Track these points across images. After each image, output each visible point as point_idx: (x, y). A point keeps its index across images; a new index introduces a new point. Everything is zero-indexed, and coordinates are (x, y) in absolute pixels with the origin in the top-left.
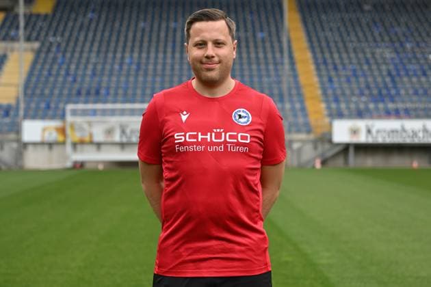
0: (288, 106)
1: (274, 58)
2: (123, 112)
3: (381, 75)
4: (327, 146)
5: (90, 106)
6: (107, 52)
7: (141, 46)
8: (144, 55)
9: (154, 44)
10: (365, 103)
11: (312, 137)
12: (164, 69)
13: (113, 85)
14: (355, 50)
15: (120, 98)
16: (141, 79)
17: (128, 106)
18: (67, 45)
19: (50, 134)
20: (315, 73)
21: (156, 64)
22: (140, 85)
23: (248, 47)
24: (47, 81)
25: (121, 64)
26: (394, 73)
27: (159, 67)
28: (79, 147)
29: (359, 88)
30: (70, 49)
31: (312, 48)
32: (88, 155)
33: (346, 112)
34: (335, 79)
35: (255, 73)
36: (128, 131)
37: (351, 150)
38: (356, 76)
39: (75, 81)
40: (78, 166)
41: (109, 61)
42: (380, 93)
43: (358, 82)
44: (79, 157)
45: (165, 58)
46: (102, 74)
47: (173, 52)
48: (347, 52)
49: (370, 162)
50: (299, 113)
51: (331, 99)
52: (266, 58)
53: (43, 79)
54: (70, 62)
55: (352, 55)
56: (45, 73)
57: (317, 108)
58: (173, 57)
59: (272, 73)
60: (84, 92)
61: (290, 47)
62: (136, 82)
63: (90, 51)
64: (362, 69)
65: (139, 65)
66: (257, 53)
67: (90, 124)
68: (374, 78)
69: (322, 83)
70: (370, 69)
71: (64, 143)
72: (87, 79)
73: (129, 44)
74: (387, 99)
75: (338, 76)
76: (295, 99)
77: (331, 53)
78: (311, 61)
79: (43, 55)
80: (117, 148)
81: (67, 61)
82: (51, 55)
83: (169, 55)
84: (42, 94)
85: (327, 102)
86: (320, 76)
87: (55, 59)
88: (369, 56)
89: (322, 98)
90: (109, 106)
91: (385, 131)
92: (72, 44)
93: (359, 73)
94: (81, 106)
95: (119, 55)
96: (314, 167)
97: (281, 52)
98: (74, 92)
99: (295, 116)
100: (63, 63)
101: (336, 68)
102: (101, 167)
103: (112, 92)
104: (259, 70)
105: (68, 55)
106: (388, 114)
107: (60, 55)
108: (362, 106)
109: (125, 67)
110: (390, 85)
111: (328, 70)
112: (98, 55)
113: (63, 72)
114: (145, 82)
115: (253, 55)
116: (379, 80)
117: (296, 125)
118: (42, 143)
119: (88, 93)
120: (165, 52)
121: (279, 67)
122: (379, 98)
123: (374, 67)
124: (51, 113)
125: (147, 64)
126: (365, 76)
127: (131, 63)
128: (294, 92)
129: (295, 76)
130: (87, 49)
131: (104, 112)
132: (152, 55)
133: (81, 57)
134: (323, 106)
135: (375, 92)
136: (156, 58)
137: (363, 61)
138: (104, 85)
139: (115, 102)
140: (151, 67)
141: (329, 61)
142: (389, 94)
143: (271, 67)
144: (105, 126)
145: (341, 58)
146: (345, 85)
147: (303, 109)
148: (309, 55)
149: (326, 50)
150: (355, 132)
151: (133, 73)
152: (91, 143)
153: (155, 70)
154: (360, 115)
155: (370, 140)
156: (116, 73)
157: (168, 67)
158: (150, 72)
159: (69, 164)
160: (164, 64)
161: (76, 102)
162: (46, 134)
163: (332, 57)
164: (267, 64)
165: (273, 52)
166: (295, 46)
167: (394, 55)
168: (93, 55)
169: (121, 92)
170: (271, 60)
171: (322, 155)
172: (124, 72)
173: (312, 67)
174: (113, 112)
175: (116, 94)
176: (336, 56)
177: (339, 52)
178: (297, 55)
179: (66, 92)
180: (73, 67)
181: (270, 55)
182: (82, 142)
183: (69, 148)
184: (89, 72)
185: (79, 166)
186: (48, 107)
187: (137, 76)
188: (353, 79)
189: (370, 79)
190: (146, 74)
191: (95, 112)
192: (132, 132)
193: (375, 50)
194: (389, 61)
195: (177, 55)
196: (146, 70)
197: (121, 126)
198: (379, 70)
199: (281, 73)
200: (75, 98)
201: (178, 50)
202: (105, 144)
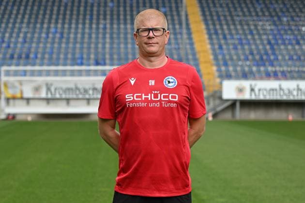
1: (174, 29)
2: (48, 73)
3: (263, 44)
4: (217, 102)
5: (21, 68)
6: (36, 23)
7: (64, 19)
8: (66, 26)
9: (74, 17)
10: (249, 66)
12: (83, 38)
13: (40, 50)
14: (241, 24)
15: (46, 61)
17: (53, 68)
18: (3, 17)
20: (208, 41)
21: (76, 33)
22: (63, 50)
25: (48, 33)
26: (273, 42)
27: (79, 36)
28: (11, 102)
29: (244, 54)
30: (5, 21)
31: (205, 20)
32: (19, 109)
33: (233, 74)
34: (224, 47)
36: (53, 89)
37: (238, 105)
38: (242, 44)
39: (9, 47)
40: (10, 117)
41: (37, 30)
42: (262, 59)
43: (243, 49)
44: (11, 110)
45: (84, 28)
46: (32, 42)
47: (91, 24)
48: (234, 24)
49: (253, 115)
51: (221, 63)
54: (5, 31)
55: (239, 27)
57: (209, 71)
58: (91, 28)
59: (173, 41)
60: (16, 56)
61: (187, 20)
62: (60, 48)
63: (22, 22)
64: (247, 39)
65: (62, 34)
67: (21, 83)
68: (256, 44)
69: (214, 50)
70: (254, 39)
72: (19, 45)
73: (54, 17)
74: (267, 64)
75: (227, 44)
76: (192, 62)
77: (221, 25)
78: (205, 31)
80: (44, 103)
81: (2, 30)
83: (87, 26)
85: (218, 65)
86: (212, 44)
88: (252, 27)
89: (213, 62)
90: (37, 68)
91: (266, 90)
92: (6, 16)
93: (244, 41)
94: (13, 68)
95: (45, 26)
96: (207, 119)
97: (180, 24)
98: (8, 56)
101: (225, 38)
102: (29, 118)
103: (39, 56)
105: (3, 25)
106: (268, 76)
108: (246, 69)
109: (51, 35)
110: (270, 52)
111: (218, 39)
112: (28, 27)
114: (67, 48)
116: (261, 47)
119: (20, 57)
120: (84, 24)
121: (179, 36)
122: (261, 62)
123: (256, 37)
125: (69, 33)
126: (249, 44)
127: (56, 32)
128: (190, 57)
129: (192, 44)
130: (19, 21)
131: (33, 73)
132: (73, 26)
133: (14, 27)
134: (215, 68)
135: (257, 57)
136: (77, 28)
137: (247, 32)
138: (33, 50)
139: (41, 65)
140: (72, 36)
141: (220, 32)
142: (269, 60)
143: (172, 36)
144: (34, 85)
145: (229, 29)
146: (233, 52)
148: (203, 27)
149: (217, 22)
150: (241, 90)
151: (57, 40)
152: (22, 98)
153: (75, 38)
154: (245, 76)
155: (253, 97)
156: (42, 40)
157: (86, 36)
158: (72, 40)
159: (3, 117)
160: (83, 34)
161: (10, 65)
163: (222, 29)
165: (173, 24)
166: (191, 19)
167: (273, 27)
168: (24, 25)
169: (47, 56)
170: (171, 31)
171: (214, 109)
172: (50, 40)
173: (206, 36)
174: (40, 74)
175: (43, 58)
176: (225, 27)
177: (228, 24)
178: (193, 27)
179: (1, 56)
180: (7, 35)
181: (170, 26)
182: (14, 98)
183: (3, 102)
184: (20, 40)
185: (12, 117)
187: (60, 43)
188: (239, 47)
189: (253, 47)
190: (68, 43)
191: (25, 73)
192: (56, 89)
193: (257, 23)
194: (268, 32)
195: (94, 26)
196: (68, 38)
197: (47, 85)
198: (261, 39)
199: (180, 41)
200: (9, 62)
201: (94, 21)
202: (33, 99)
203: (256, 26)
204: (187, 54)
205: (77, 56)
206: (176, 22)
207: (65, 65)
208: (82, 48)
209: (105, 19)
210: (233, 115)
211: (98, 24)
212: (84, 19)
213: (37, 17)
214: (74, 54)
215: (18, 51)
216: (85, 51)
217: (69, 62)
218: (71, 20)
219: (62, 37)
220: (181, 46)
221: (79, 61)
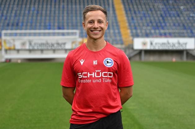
0: (112, 31)
2: (30, 34)
3: (158, 17)
4: (131, 51)
5: (14, 31)
6: (22, 4)
7: (39, 2)
8: (41, 6)
10: (150, 30)
11: (123, 46)
12: (50, 13)
13: (25, 21)
14: (145, 5)
15: (28, 27)
17: (33, 31)
20: (125, 15)
21: (46, 11)
22: (39, 21)
25: (29, 11)
26: (164, 15)
27: (48, 12)
28: (8, 52)
29: (147, 22)
30: (3, 3)
31: (124, 3)
32: (13, 56)
33: (140, 34)
34: (135, 18)
36: (33, 44)
37: (143, 53)
39: (6, 19)
41: (23, 9)
42: (157, 25)
43: (146, 19)
44: (8, 56)
45: (51, 7)
46: (20, 16)
47: (55, 5)
49: (152, 58)
50: (117, 35)
51: (133, 27)
54: (4, 10)
55: (143, 7)
57: (126, 32)
58: (55, 7)
60: (11, 24)
62: (37, 19)
63: (14, 4)
64: (148, 13)
65: (38, 11)
67: (14, 40)
68: (154, 17)
69: (128, 20)
70: (153, 14)
71: (1, 50)
72: (12, 18)
73: (33, 1)
74: (160, 28)
75: (136, 16)
77: (133, 5)
78: (123, 9)
80: (28, 52)
81: (2, 9)
83: (53, 6)
85: (131, 29)
86: (127, 16)
88: (151, 7)
89: (128, 27)
90: (23, 31)
91: (159, 44)
93: (147, 15)
94: (9, 31)
95: (28, 6)
97: (109, 5)
98: (6, 24)
99: (115, 36)
101: (135, 13)
102: (19, 61)
103: (25, 24)
105: (3, 6)
106: (161, 35)
108: (148, 31)
109: (31, 12)
110: (162, 21)
111: (131, 13)
112: (17, 7)
114: (41, 19)
116: (156, 18)
117: (116, 40)
119: (13, 25)
120: (51, 5)
122: (157, 27)
123: (154, 12)
125: (42, 10)
126: (149, 16)
127: (34, 10)
128: (115, 24)
129: (115, 17)
130: (12, 3)
131: (21, 34)
132: (45, 6)
133: (9, 7)
134: (129, 31)
135: (154, 24)
136: (47, 7)
137: (148, 9)
138: (21, 21)
139: (26, 29)
140: (44, 12)
141: (132, 9)
142: (161, 26)
144: (21, 41)
145: (138, 8)
146: (140, 21)
147: (119, 33)
148: (122, 6)
149: (130, 4)
150: (144, 44)
151: (35, 15)
152: (14, 49)
153: (46, 13)
154: (147, 35)
155: (152, 48)
156: (26, 15)
157: (53, 12)
158: (44, 15)
159: (3, 60)
160: (51, 11)
161: (7, 29)
163: (133, 7)
165: (104, 5)
166: (115, 3)
167: (164, 7)
168: (15, 6)
169: (29, 24)
171: (129, 55)
172: (31, 15)
173: (124, 12)
174: (25, 34)
175: (27, 25)
176: (135, 7)
177: (137, 5)
178: (116, 6)
179: (1, 24)
180: (5, 12)
182: (10, 49)
183: (3, 52)
184: (13, 15)
185: (8, 61)
187: (37, 16)
188: (144, 18)
189: (152, 18)
190: (41, 16)
191: (16, 34)
192: (35, 44)
193: (154, 4)
194: (161, 10)
195: (57, 6)
196: (42, 14)
197: (29, 41)
198: (157, 14)
201: (57, 3)
202: (22, 50)
205: (47, 24)
206: (106, 4)
207: (40, 29)
208: (50, 19)
209: (63, 2)
210: (140, 58)
211: (59, 5)
212: (51, 2)
213: (23, 1)
214: (45, 23)
215: (12, 21)
216: (52, 21)
217: (42, 27)
218: (43, 2)
221: (48, 27)
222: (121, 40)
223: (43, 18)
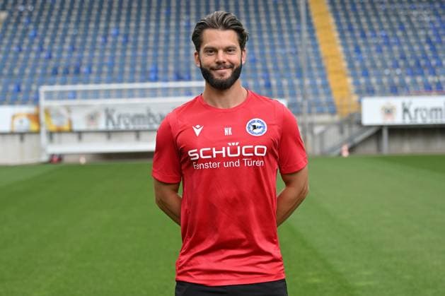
0: (307, 82)
1: (289, 25)
2: (108, 94)
3: (420, 44)
4: (355, 129)
5: (69, 87)
6: (88, 21)
7: (129, 14)
8: (133, 25)
9: (144, 11)
10: (400, 76)
11: (337, 118)
12: (157, 41)
13: (96, 61)
14: (387, 15)
15: (104, 77)
16: (129, 53)
17: (114, 86)
18: (40, 14)
19: (21, 121)
20: (338, 41)
21: (147, 35)
22: (128, 61)
23: (257, 12)
24: (16, 59)
25: (105, 37)
26: (434, 39)
27: (151, 39)
28: (56, 137)
29: (393, 59)
30: (43, 20)
31: (335, 12)
32: (68, 147)
33: (377, 88)
34: (363, 49)
35: (267, 43)
36: (115, 117)
37: (385, 133)
38: (388, 44)
39: (50, 57)
40: (55, 159)
41: (91, 32)
42: (418, 64)
43: (391, 51)
44: (56, 149)
45: (158, 28)
46: (83, 49)
47: (168, 20)
48: (377, 15)
49: (408, 147)
50: (321, 91)
51: (359, 72)
52: (279, 25)
53: (11, 56)
54: (44, 35)
55: (384, 19)
56: (14, 48)
57: (342, 84)
58: (168, 27)
59: (288, 43)
60: (61, 70)
61: (308, 11)
62: (124, 57)
63: (68, 21)
64: (396, 37)
65: (126, 36)
66: (268, 19)
67: (69, 109)
68: (410, 45)
69: (347, 53)
70: (406, 37)
71: (38, 132)
72: (65, 55)
73: (115, 12)
74: (426, 71)
75: (367, 45)
76: (316, 73)
77: (357, 16)
78: (334, 27)
79: (11, 27)
80: (104, 137)
81: (40, 33)
82: (21, 27)
83: (163, 24)
84: (11, 74)
85: (354, 76)
86: (345, 45)
87: (25, 32)
88: (403, 19)
89: (348, 72)
90: (91, 87)
91: (425, 110)
92: (45, 13)
93: (392, 40)
94: (57, 88)
95: (102, 25)
96: (340, 154)
97: (298, 17)
98: (50, 70)
99: (316, 93)
100: (35, 35)
101: (364, 36)
102: (83, 160)
103: (95, 69)
104: (272, 40)
105: (41, 26)
106: (428, 89)
107: (31, 27)
108: (396, 80)
109: (110, 39)
110: (430, 54)
111: (354, 38)
112: (77, 27)
113: (35, 47)
114: (134, 57)
115: (263, 22)
116: (416, 48)
117: (318, 104)
118: (12, 133)
119: (66, 72)
120: (158, 21)
121: (296, 35)
122: (417, 70)
123: (410, 33)
124: (21, 96)
125: (137, 35)
126: (399, 44)
127: (118, 34)
128: (314, 65)
129: (315, 46)
130: (63, 19)
131: (86, 94)
132: (143, 24)
133: (56, 29)
134: (350, 80)
135: (412, 63)
136: (147, 28)
137: (396, 26)
138: (85, 61)
139: (98, 82)
140: (141, 39)
141: (356, 27)
142: (429, 66)
143: (286, 36)
144: (88, 111)
145: (370, 23)
146: (376, 56)
147: (326, 85)
148: (332, 20)
149: (351, 14)
150: (389, 112)
151: (119, 46)
152: (71, 131)
153: (146, 42)
154: (394, 90)
155: (408, 121)
156: (98, 46)
157: (162, 38)
158: (141, 45)
159: (45, 158)
160: (157, 35)
161: (52, 84)
162: (17, 123)
163: (359, 23)
164: (281, 32)
165: (288, 18)
166: (314, 10)
167: (434, 18)
168: (72, 25)
169: (105, 69)
170: (285, 28)
171: (350, 139)
172: (109, 46)
173: (336, 34)
174: (96, 95)
175: (100, 73)
176: (363, 20)
177: (367, 16)
178: (316, 20)
179: (39, 71)
180: (47, 40)
181: (284, 21)
182: (60, 131)
183: (44, 138)
184: (67, 47)
185: (57, 159)
186: (19, 90)
187: (124, 50)
188: (385, 48)
189: (406, 48)
190: (135, 49)
191: (74, 95)
192: (119, 117)
193: (410, 12)
194: (427, 26)
195: (173, 24)
196: (136, 43)
197: (107, 111)
198: (416, 36)
199: (298, 42)
200: (51, 79)
201: (173, 17)
202: (88, 132)
203: (408, 17)
204: (309, 61)
205: (150, 67)
206: (292, 14)
207: (132, 81)
208: (156, 57)
209: (188, 13)
210: (379, 148)
211: (178, 20)
212: (158, 14)
213: (90, 14)
214: (144, 65)
215: (63, 63)
216: (161, 60)
217: (137, 77)
218: (138, 15)
219: (126, 41)
220: (300, 50)
221: (152, 76)
222: (331, 103)
223: (140, 53)
